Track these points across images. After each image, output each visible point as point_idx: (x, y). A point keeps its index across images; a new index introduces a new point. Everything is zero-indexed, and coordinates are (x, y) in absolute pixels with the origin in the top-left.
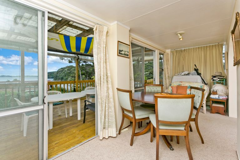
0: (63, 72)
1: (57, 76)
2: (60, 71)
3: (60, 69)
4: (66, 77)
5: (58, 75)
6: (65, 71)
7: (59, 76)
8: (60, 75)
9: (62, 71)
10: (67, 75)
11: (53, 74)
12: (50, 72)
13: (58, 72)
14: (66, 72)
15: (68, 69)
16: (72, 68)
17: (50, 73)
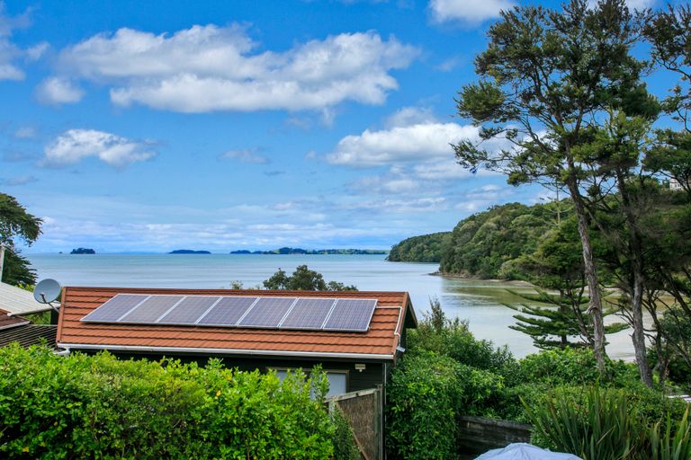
0: (478, 233)
1: (453, 253)
2: (465, 231)
3: (466, 221)
4: (492, 260)
5: (457, 249)
6: (488, 229)
7: (461, 253)
8: (465, 248)
9: (474, 230)
10: (497, 250)
11: (438, 245)
12: (428, 236)
13: (457, 233)
14: (490, 237)
15: (498, 222)
16: (515, 216)
17: (427, 240)
